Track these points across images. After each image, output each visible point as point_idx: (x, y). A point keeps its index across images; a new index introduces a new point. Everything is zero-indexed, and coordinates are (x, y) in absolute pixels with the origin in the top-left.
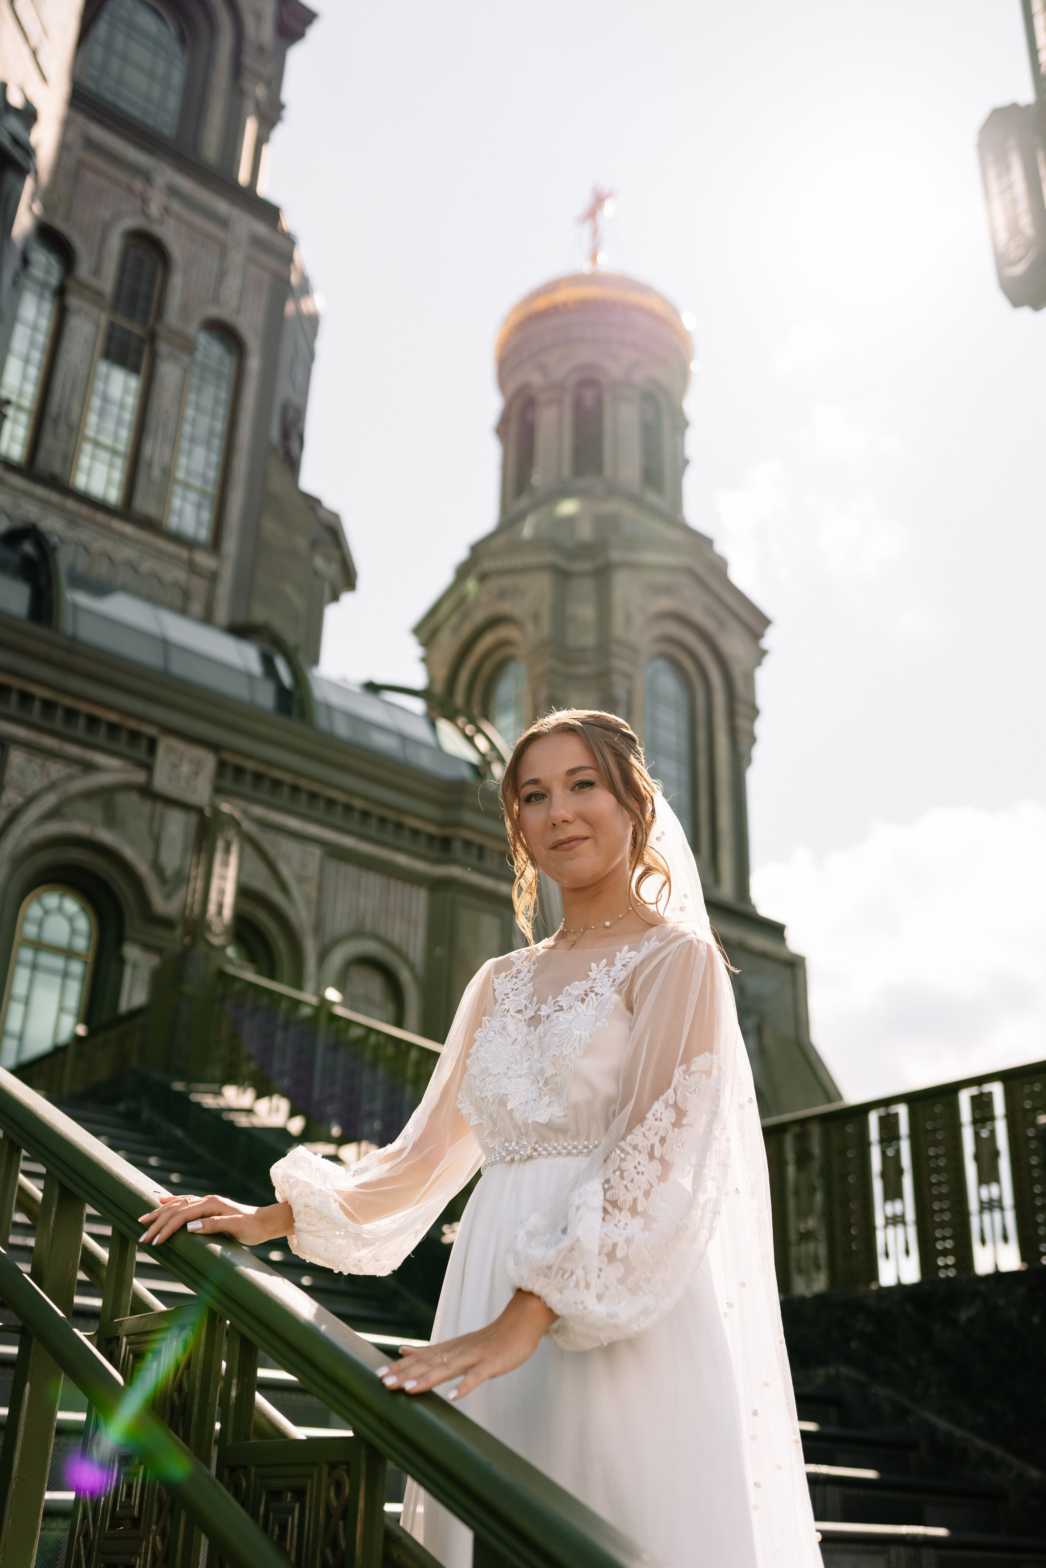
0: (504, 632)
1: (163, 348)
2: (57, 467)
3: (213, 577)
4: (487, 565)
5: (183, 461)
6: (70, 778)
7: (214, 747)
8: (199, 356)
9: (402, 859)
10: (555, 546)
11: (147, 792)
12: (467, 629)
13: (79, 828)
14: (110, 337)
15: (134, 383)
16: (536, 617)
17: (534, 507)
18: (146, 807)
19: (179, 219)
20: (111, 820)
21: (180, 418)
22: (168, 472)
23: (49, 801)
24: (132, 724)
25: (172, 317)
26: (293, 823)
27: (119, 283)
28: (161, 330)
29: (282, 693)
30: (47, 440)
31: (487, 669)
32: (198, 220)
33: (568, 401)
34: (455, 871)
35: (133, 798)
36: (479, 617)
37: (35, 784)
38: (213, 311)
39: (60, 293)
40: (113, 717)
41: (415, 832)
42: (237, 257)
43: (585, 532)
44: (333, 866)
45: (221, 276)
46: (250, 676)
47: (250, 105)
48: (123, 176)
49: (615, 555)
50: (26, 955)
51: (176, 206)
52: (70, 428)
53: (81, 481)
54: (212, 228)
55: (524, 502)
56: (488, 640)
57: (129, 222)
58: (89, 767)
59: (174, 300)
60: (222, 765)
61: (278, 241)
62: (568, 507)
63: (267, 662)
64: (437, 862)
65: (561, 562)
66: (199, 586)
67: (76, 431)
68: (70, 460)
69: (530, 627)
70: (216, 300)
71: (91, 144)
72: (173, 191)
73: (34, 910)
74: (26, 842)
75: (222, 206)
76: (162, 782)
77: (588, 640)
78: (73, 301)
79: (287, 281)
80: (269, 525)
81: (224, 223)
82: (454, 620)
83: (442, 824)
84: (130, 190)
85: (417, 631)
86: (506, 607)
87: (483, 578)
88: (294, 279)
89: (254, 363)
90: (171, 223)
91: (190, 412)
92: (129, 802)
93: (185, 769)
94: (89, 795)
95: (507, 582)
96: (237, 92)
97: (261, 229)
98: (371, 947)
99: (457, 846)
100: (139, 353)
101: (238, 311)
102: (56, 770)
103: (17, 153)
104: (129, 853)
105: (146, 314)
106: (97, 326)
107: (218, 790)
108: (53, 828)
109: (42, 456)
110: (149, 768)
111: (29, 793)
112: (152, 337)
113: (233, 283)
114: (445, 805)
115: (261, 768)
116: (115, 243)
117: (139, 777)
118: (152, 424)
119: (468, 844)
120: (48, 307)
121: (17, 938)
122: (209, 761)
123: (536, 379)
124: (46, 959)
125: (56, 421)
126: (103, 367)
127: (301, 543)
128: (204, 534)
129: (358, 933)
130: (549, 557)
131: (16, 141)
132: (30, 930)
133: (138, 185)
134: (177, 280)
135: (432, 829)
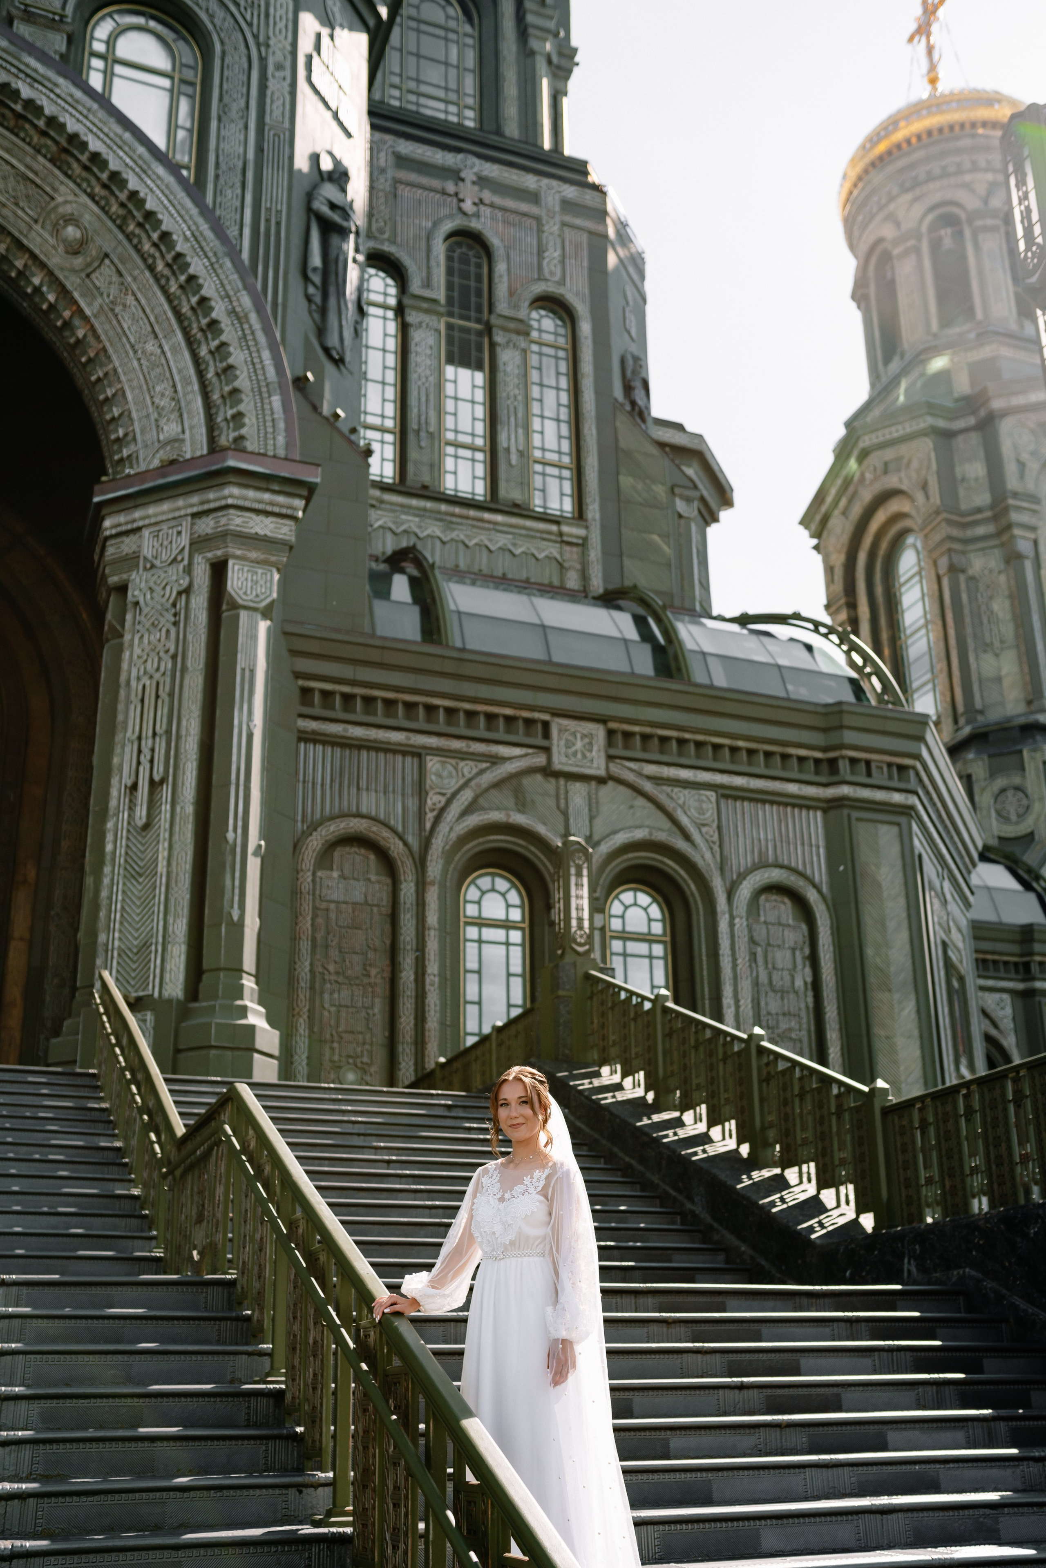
0: (894, 506)
1: (499, 337)
2: (426, 479)
3: (584, 544)
4: (866, 441)
5: (536, 440)
6: (482, 772)
7: (601, 720)
8: (534, 334)
9: (792, 788)
10: (932, 409)
11: (548, 772)
12: (857, 510)
13: (496, 816)
14: (450, 341)
15: (480, 377)
16: (924, 487)
17: (904, 371)
18: (550, 785)
19: (492, 205)
20: (522, 805)
21: (527, 401)
22: (524, 455)
23: (467, 796)
24: (526, 714)
25: (502, 306)
26: (685, 774)
27: (450, 287)
28: (494, 320)
29: (659, 651)
30: (413, 454)
31: (884, 545)
32: (510, 203)
33: (925, 246)
34: (845, 790)
35: (539, 777)
36: (867, 496)
37: (453, 784)
38: (540, 288)
39: (400, 311)
40: (508, 711)
41: (801, 759)
42: (552, 228)
43: (963, 385)
44: (727, 806)
45: (541, 252)
46: (625, 641)
47: (541, 65)
48: (435, 183)
49: (997, 404)
50: (472, 932)
51: (487, 196)
52: (431, 435)
53: (449, 484)
54: (524, 207)
55: (895, 366)
56: (880, 517)
57: (448, 226)
58: (495, 760)
59: (501, 289)
60: (611, 733)
61: (589, 197)
62: (939, 363)
63: (640, 622)
64: (826, 785)
65: (941, 423)
66: (571, 555)
67: (436, 437)
68: (436, 467)
69: (920, 497)
70: (541, 278)
71: (402, 161)
72: (482, 181)
73: (472, 893)
74: (453, 836)
75: (530, 181)
76: (560, 762)
77: (983, 498)
78: (412, 317)
79: (606, 236)
80: (626, 481)
81: (534, 197)
82: (843, 502)
83: (825, 750)
84: (444, 193)
85: (805, 522)
86: (892, 481)
87: (863, 456)
88: (611, 232)
89: (585, 328)
90: (485, 211)
91: (535, 391)
92: (535, 784)
93: (579, 745)
94: (497, 785)
95: (889, 454)
96: (527, 54)
97: (570, 192)
98: (775, 875)
99: (844, 766)
100: (480, 349)
101: (562, 282)
102: (468, 768)
103: (336, 218)
104: (541, 829)
105: (479, 310)
106: (438, 331)
107: (610, 758)
108: (474, 820)
109: (411, 468)
110: (547, 750)
111: (449, 792)
112: (489, 329)
113: (553, 254)
114: (825, 730)
115: (648, 730)
116: (439, 248)
117: (540, 760)
118: (502, 413)
119: (853, 761)
120: (392, 327)
121: (462, 919)
122: (599, 732)
123: (888, 232)
124: (489, 934)
125: (418, 432)
126: (450, 371)
127: (660, 491)
128: (568, 506)
129: (761, 865)
130: (929, 421)
131: (333, 206)
132: (471, 910)
133: (450, 187)
134: (501, 267)
135: (818, 755)
